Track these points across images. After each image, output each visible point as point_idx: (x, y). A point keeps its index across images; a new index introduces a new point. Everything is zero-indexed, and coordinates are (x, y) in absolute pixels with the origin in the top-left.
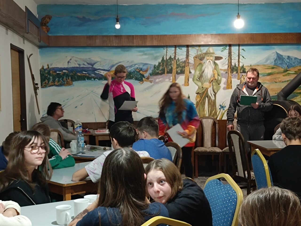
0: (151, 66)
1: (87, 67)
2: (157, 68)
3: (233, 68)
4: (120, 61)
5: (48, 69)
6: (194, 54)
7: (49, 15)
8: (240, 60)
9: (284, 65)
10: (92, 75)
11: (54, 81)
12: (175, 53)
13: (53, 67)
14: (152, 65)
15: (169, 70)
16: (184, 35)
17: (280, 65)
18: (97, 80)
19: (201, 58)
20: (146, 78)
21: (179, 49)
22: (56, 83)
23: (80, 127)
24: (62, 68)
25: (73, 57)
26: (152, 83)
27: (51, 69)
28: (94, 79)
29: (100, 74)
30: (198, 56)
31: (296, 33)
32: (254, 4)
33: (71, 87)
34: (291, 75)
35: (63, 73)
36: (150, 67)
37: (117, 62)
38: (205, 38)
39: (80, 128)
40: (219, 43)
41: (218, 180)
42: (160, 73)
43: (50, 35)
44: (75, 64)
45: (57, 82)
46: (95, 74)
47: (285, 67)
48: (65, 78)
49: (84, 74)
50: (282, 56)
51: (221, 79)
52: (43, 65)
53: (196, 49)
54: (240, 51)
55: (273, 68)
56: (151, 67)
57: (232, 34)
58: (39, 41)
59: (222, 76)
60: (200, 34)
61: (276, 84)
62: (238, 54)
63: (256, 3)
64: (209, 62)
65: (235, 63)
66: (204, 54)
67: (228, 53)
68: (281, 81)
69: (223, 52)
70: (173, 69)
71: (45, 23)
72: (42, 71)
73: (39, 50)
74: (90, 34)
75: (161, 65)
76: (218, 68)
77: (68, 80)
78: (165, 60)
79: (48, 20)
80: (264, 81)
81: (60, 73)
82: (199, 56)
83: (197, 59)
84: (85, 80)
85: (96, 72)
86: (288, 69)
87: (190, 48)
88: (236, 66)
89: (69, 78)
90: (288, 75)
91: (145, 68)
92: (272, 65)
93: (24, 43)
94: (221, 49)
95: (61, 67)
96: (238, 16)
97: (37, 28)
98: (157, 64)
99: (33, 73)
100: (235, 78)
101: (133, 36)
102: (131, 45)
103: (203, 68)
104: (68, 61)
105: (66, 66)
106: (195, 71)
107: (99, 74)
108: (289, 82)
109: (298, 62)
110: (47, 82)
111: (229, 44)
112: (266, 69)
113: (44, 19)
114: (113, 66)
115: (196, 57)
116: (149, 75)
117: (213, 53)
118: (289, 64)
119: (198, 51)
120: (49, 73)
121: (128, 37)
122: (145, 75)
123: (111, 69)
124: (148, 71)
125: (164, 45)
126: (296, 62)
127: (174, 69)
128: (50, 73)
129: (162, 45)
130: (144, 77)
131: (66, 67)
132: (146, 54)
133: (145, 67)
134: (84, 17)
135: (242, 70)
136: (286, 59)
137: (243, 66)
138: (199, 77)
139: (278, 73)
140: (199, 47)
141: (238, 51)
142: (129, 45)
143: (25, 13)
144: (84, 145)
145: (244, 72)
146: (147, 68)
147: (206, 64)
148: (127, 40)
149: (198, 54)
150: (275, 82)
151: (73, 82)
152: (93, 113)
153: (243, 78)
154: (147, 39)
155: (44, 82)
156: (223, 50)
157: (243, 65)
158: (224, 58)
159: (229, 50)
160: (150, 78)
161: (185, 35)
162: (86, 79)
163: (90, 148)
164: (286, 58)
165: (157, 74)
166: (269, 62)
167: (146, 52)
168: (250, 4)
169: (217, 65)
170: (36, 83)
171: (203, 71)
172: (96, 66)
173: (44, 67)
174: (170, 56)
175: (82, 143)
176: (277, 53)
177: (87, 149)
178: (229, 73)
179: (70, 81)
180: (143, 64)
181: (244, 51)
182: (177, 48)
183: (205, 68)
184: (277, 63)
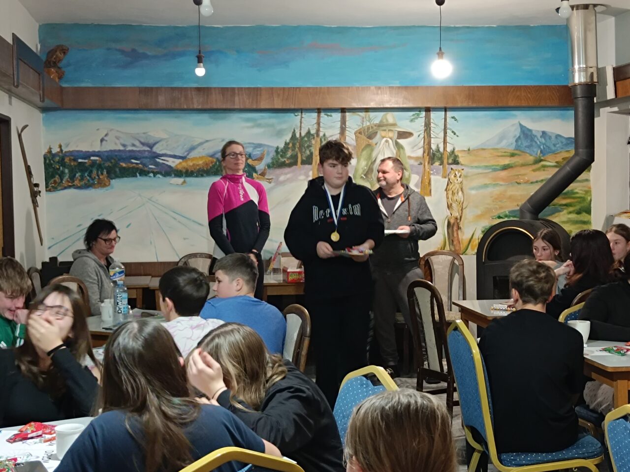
0: (270, 149)
1: (139, 151)
2: (281, 153)
3: (434, 155)
4: (207, 139)
5: (60, 154)
6: (357, 127)
7: (63, 45)
8: (448, 139)
9: (535, 150)
10: (150, 166)
11: (72, 178)
12: (318, 124)
13: (71, 150)
14: (272, 147)
15: (305, 157)
16: (336, 87)
17: (527, 149)
18: (160, 176)
19: (369, 134)
20: (259, 173)
21: (326, 116)
22: (76, 182)
23: (120, 273)
24: (88, 152)
25: (111, 130)
26: (272, 184)
27: (67, 154)
28: (155, 174)
29: (167, 165)
30: (364, 129)
31: (559, 86)
32: (476, 28)
33: (107, 190)
34: (549, 169)
35: (90, 161)
36: (268, 151)
37: (200, 141)
38: (378, 94)
39: (120, 275)
40: (405, 106)
41: (365, 379)
42: (288, 163)
43: (65, 85)
44: (116, 144)
45: (78, 181)
46: (157, 164)
47: (538, 152)
48: (95, 172)
49: (134, 165)
50: (530, 131)
51: (410, 176)
52: (50, 146)
53: (359, 115)
54: (448, 121)
55: (513, 155)
56: (270, 151)
57: (431, 87)
58: (42, 100)
59: (412, 170)
60: (367, 87)
61: (519, 186)
62: (443, 128)
63: (480, 26)
64: (387, 141)
65: (438, 145)
66: (375, 126)
67: (423, 124)
68: (528, 181)
69: (415, 122)
70: (314, 157)
71: (54, 60)
72: (49, 158)
73: (41, 116)
74: (148, 84)
75: (289, 148)
76: (404, 153)
77: (101, 177)
78: (298, 139)
79: (61, 55)
80: (494, 181)
81: (85, 163)
82: (366, 130)
83: (363, 136)
84: (136, 176)
85: (158, 160)
86: (543, 156)
87: (347, 114)
88: (439, 150)
89: (103, 171)
90: (543, 169)
91: (258, 153)
92: (511, 149)
93: (10, 103)
94: (410, 117)
95: (87, 150)
96: (440, 54)
97: (37, 74)
98: (282, 146)
99: (29, 164)
100: (438, 174)
101: (233, 89)
102: (229, 106)
103: (374, 155)
104: (101, 138)
105: (97, 148)
106: (358, 160)
107: (164, 164)
108: (544, 182)
109: (562, 142)
110: (57, 181)
111: (426, 107)
112: (499, 156)
113: (51, 53)
114: (192, 149)
115: (360, 133)
116: (267, 167)
117: (394, 125)
118: (545, 147)
119: (365, 120)
120: (62, 162)
121: (224, 91)
122: (257, 167)
123: (188, 154)
124: (262, 159)
125: (296, 107)
126: (559, 144)
127: (316, 156)
128: (65, 163)
129: (291, 107)
130: (256, 172)
131: (97, 150)
132: (259, 126)
133: (258, 151)
134: (134, 50)
135: (452, 158)
136: (539, 137)
137: (453, 152)
138: (365, 173)
139: (523, 165)
140: (367, 112)
141: (444, 120)
142: (224, 107)
143: (12, 46)
144: (129, 308)
145: (456, 162)
146: (262, 154)
147: (380, 147)
148: (222, 96)
149: (364, 125)
150: (516, 182)
151: (111, 181)
152: (151, 243)
153: (454, 174)
154: (260, 95)
155: (52, 181)
156: (414, 118)
157: (454, 149)
158: (416, 135)
159: (425, 119)
160: (267, 174)
161: (339, 87)
162: (138, 174)
163: (139, 314)
164: (539, 135)
165: (282, 165)
166: (504, 143)
167: (259, 122)
168: (468, 27)
169: (401, 150)
170: (34, 182)
171: (374, 160)
172: (157, 149)
173: (52, 150)
174: (309, 128)
175: (123, 304)
176: (520, 124)
177: (134, 316)
178: (426, 164)
179: (106, 179)
180: (252, 145)
181: (456, 122)
182: (322, 114)
183: (378, 154)
184: (522, 146)
